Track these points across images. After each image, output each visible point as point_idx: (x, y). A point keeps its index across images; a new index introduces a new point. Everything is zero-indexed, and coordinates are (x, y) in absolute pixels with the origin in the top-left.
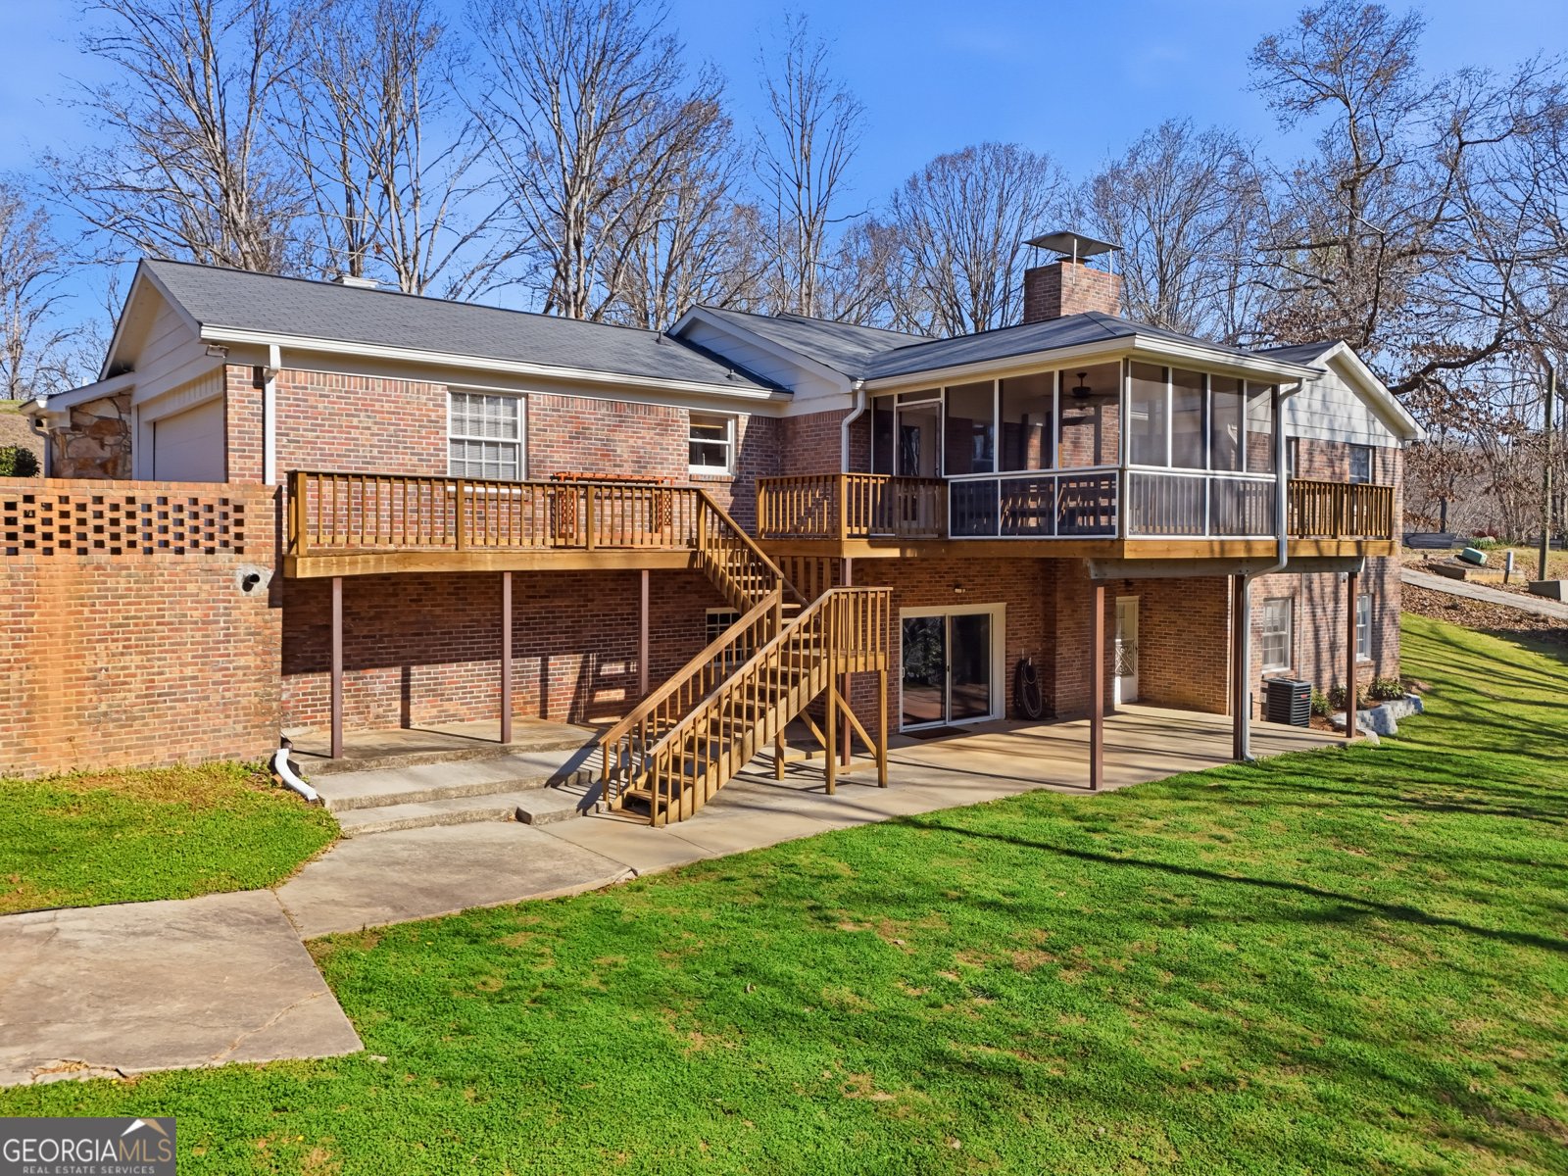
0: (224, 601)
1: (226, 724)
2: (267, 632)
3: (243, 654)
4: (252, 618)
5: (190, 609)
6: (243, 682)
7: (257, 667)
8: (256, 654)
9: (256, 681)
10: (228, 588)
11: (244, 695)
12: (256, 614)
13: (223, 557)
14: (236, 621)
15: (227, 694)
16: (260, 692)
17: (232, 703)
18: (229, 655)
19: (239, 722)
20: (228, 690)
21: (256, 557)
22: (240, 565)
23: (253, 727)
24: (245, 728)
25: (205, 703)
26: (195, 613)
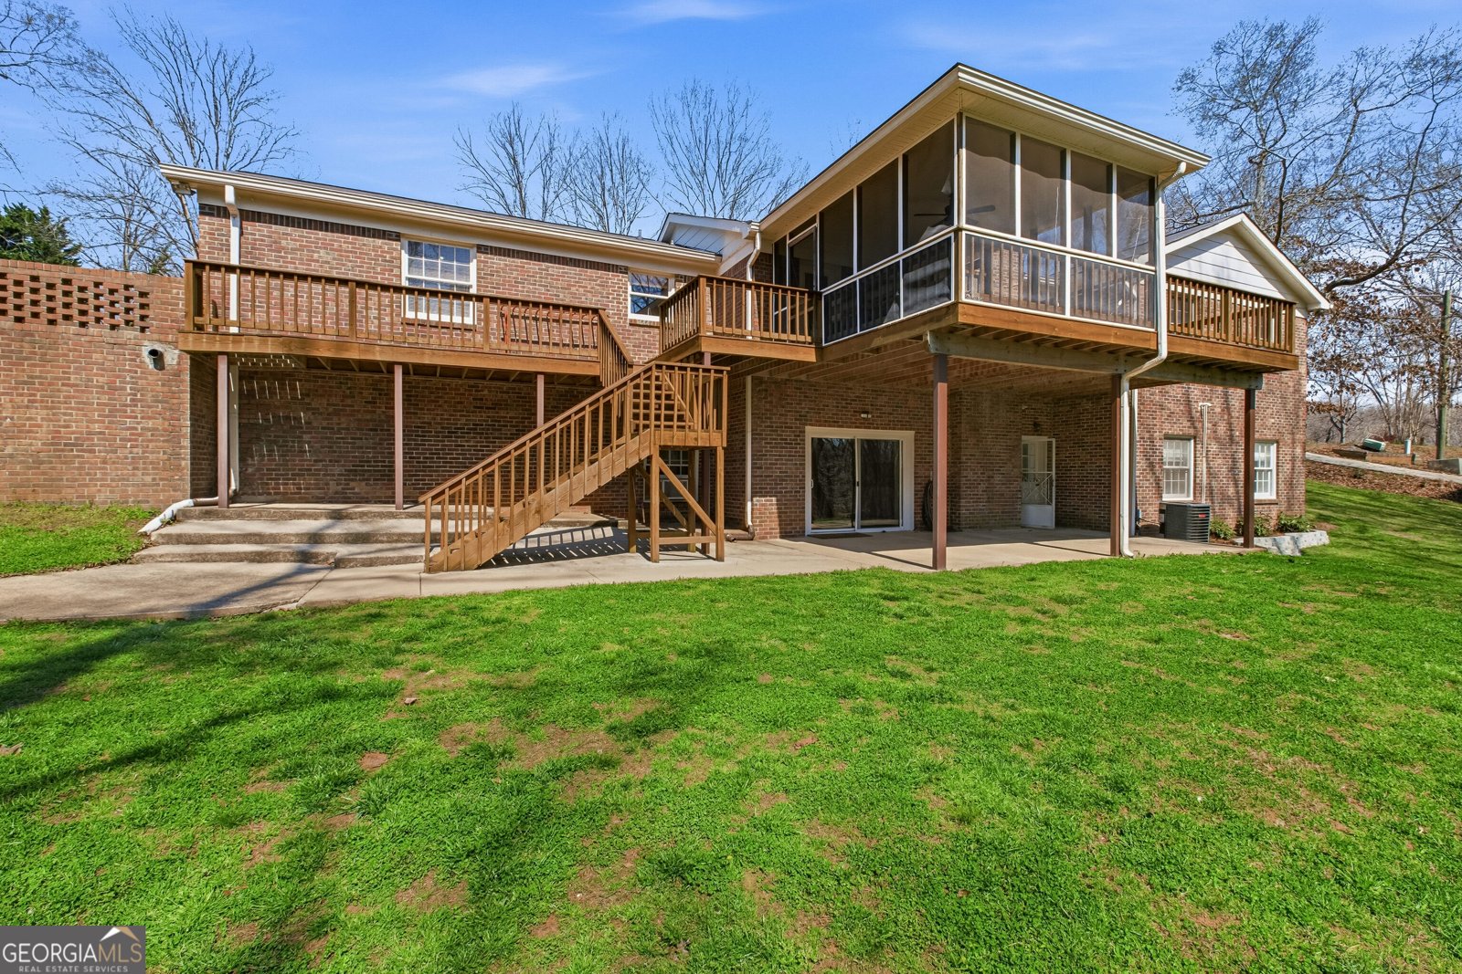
0: (130, 371)
1: (134, 475)
2: (175, 401)
3: (150, 418)
4: (159, 388)
5: (96, 375)
6: (151, 441)
7: (165, 430)
8: (164, 419)
9: (163, 441)
10: (134, 360)
11: (153, 453)
12: (163, 385)
13: (129, 334)
14: (143, 389)
15: (135, 450)
16: (169, 451)
17: (140, 458)
18: (136, 417)
19: (148, 474)
20: (136, 446)
21: (162, 337)
22: (146, 343)
23: (161, 479)
24: (154, 479)
25: (113, 455)
26: (101, 379)
